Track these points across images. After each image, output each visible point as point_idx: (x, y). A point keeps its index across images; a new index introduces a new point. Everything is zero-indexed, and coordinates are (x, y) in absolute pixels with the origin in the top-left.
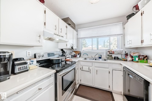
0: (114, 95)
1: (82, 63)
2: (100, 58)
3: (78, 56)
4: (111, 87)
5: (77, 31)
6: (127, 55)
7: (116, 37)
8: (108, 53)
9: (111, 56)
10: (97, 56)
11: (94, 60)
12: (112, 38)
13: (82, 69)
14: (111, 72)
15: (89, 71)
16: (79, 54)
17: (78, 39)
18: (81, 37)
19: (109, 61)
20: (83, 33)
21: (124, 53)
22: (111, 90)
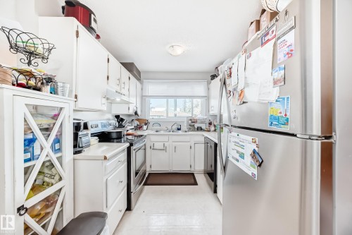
0: (196, 175)
1: (153, 138)
2: (179, 129)
3: (145, 127)
4: (193, 166)
5: (142, 83)
6: (210, 124)
7: (199, 100)
8: (190, 122)
9: (194, 126)
10: (175, 127)
11: (171, 133)
12: (195, 100)
13: (153, 148)
14: (193, 147)
15: (164, 149)
16: (146, 124)
17: (143, 97)
18: (150, 95)
19: (190, 133)
20: (152, 88)
21: (207, 122)
22: (192, 170)
